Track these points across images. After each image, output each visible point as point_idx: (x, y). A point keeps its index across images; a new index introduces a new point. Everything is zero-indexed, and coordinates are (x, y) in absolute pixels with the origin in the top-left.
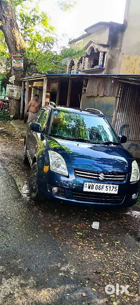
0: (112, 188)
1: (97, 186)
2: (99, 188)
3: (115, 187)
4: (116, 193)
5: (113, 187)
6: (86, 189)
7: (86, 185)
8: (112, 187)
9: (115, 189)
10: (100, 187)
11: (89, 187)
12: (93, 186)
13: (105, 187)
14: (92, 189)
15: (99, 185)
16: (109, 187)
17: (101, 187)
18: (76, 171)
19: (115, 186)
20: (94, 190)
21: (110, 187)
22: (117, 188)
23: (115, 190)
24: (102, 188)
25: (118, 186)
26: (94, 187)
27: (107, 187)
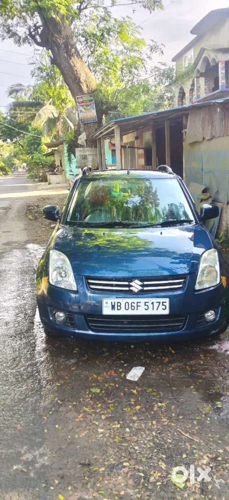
0: (156, 305)
1: (127, 304)
2: (132, 306)
3: (163, 302)
4: (167, 312)
5: (160, 303)
6: (107, 311)
7: (107, 303)
8: (157, 302)
9: (163, 305)
10: (133, 304)
11: (113, 307)
12: (119, 304)
13: (142, 304)
14: (118, 309)
15: (130, 301)
16: (150, 303)
17: (135, 305)
18: (90, 281)
19: (161, 300)
20: (123, 312)
21: (153, 303)
22: (167, 304)
23: (164, 307)
24: (137, 306)
25: (167, 300)
26: (123, 306)
27: (147, 304)
